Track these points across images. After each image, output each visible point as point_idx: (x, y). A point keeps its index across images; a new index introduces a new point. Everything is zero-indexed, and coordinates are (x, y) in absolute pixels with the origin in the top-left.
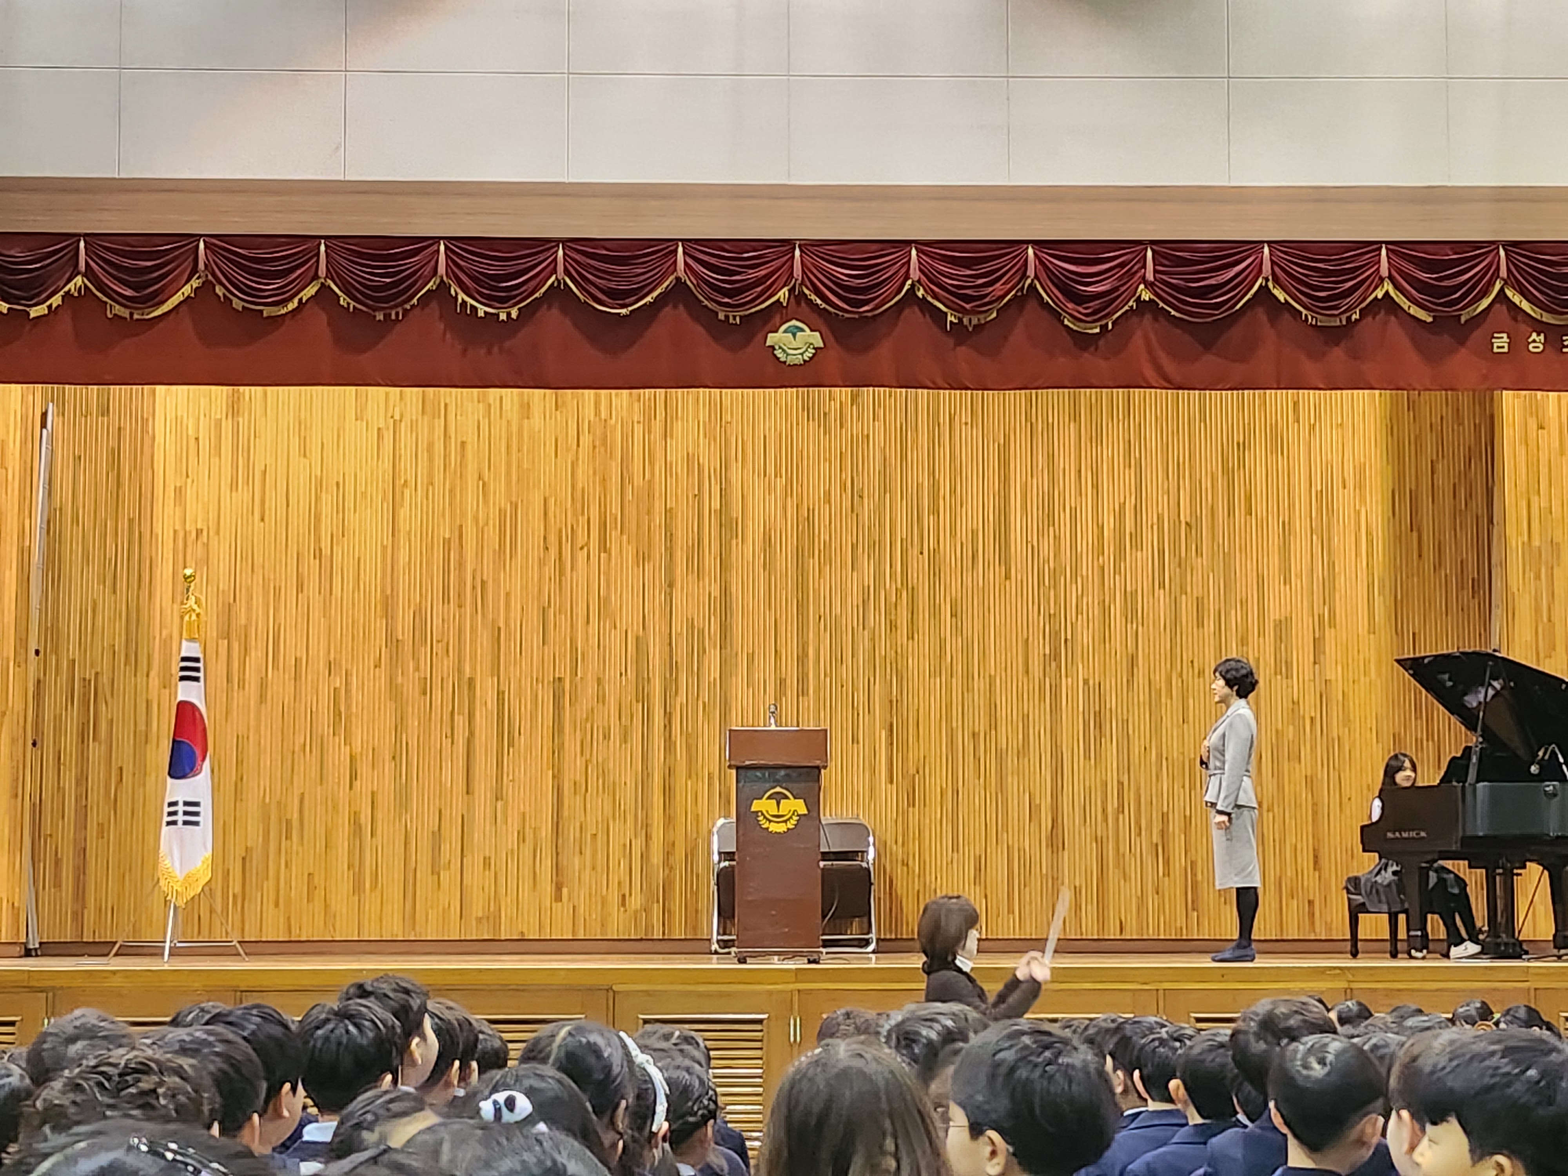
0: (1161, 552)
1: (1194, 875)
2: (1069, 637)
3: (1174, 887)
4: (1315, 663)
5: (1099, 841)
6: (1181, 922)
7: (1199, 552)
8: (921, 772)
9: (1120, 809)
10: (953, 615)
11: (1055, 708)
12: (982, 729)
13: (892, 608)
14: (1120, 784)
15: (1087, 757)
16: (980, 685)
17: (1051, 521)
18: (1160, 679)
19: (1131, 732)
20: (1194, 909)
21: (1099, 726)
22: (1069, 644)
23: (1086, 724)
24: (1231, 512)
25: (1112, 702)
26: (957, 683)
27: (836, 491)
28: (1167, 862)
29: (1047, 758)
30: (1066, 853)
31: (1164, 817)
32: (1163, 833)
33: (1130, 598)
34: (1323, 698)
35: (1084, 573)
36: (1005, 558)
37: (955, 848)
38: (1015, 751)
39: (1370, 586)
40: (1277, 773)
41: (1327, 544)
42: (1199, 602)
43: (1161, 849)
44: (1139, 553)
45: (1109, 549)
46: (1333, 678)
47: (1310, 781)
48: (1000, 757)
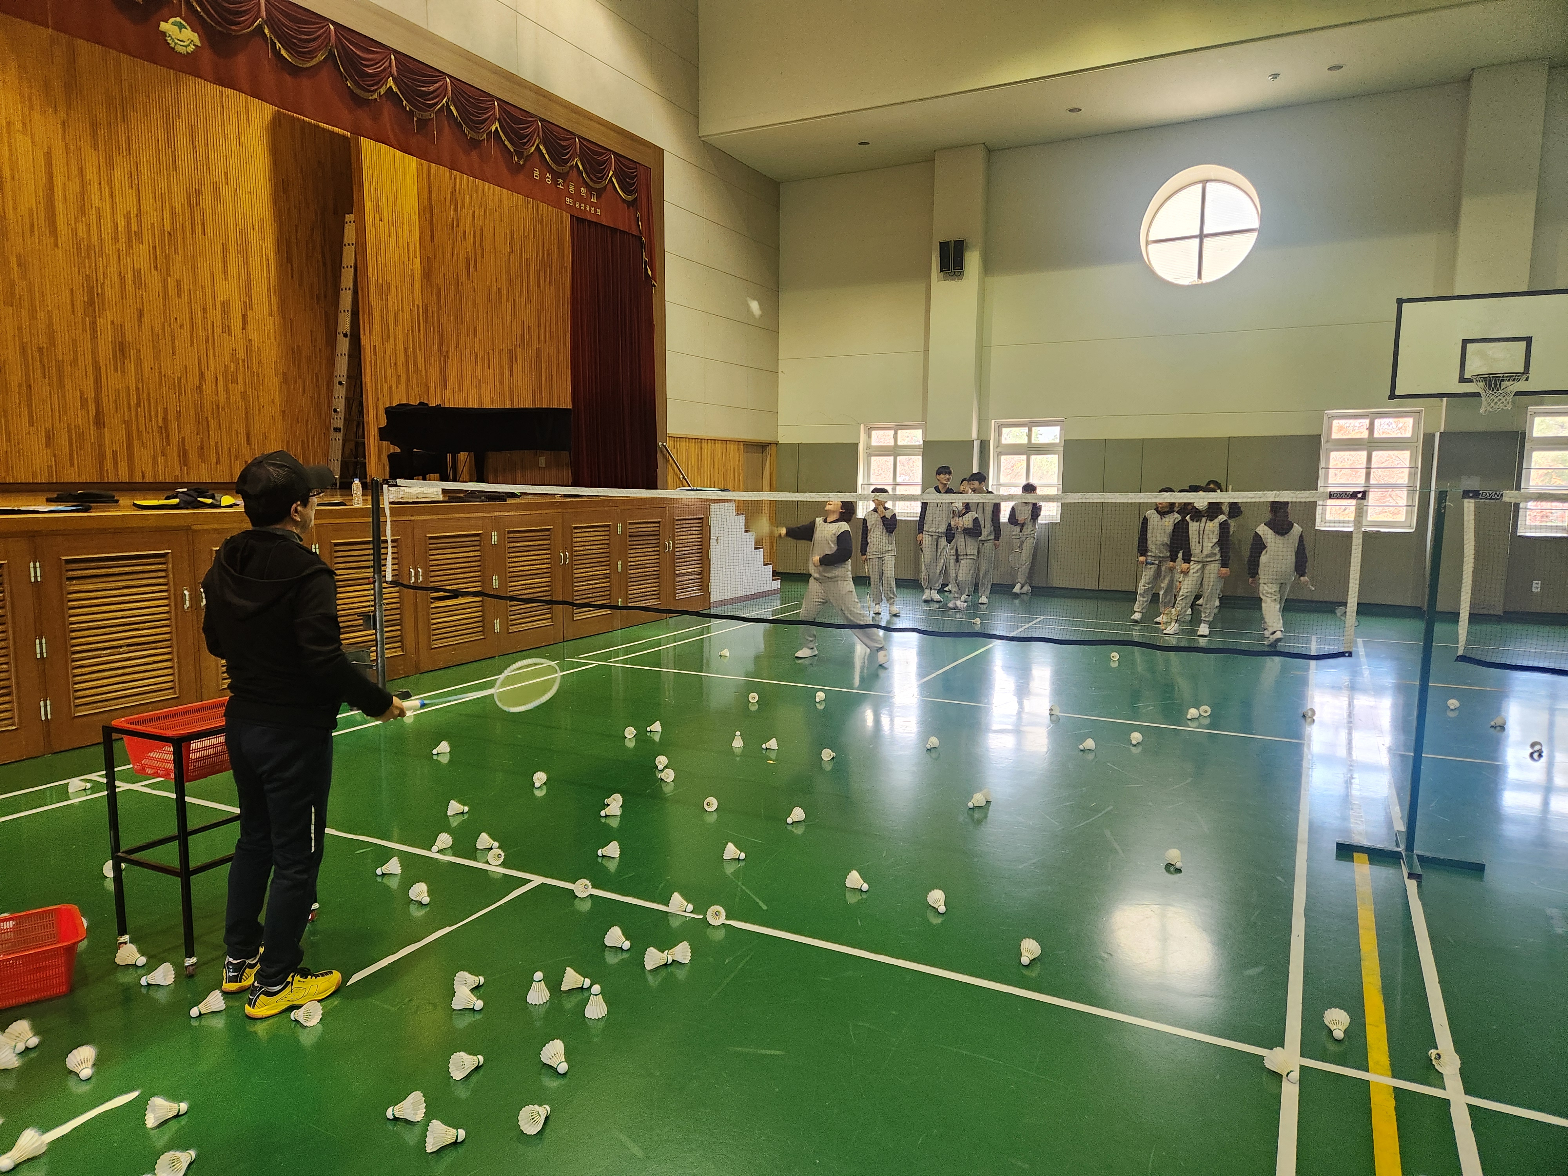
0: (155, 248)
1: (184, 445)
2: (100, 292)
3: (173, 452)
4: (243, 329)
5: (127, 424)
6: (177, 473)
7: (176, 252)
9: (138, 404)
11: (94, 337)
14: (138, 389)
15: (116, 368)
16: (41, 315)
17: (83, 213)
18: (157, 328)
19: (142, 359)
20: (186, 465)
21: (122, 351)
22: (100, 297)
23: (114, 350)
24: (193, 231)
25: (129, 337)
26: (24, 313)
28: (168, 438)
29: (90, 369)
30: (106, 429)
31: (166, 410)
32: (165, 419)
33: (137, 273)
34: (248, 349)
35: (107, 252)
36: (54, 232)
37: (31, 424)
38: (69, 364)
39: (269, 290)
40: (227, 390)
41: (246, 263)
42: (178, 284)
43: (164, 429)
44: (141, 246)
45: (123, 240)
46: (253, 339)
47: (244, 395)
48: (59, 365)
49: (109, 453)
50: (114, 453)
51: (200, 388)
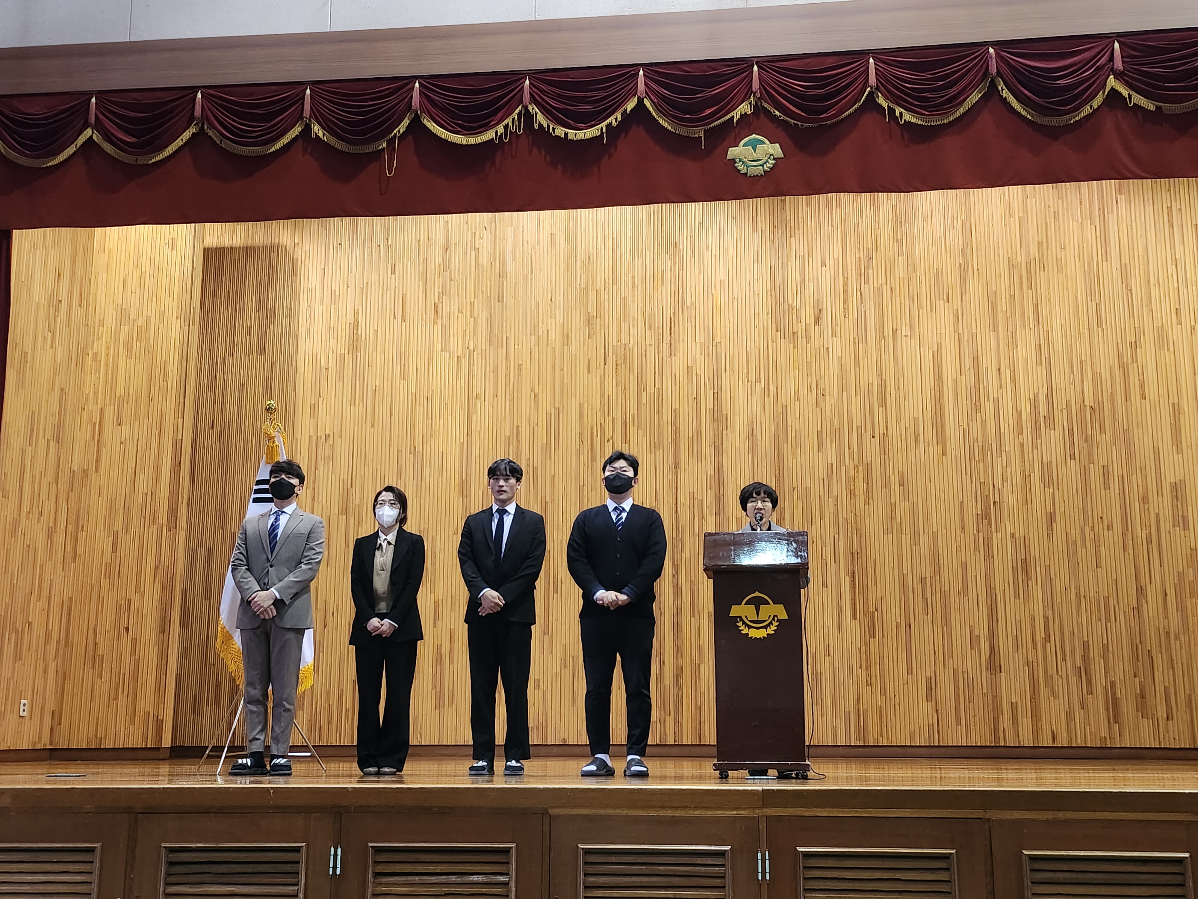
0: (1071, 431)
1: (1114, 694)
2: (997, 499)
3: (1098, 703)
5: (1030, 665)
6: (1105, 733)
7: (1103, 430)
8: (879, 610)
9: (1047, 638)
10: (902, 484)
11: (989, 556)
12: (928, 575)
13: (851, 481)
14: (1046, 618)
15: (1017, 596)
16: (924, 539)
17: (978, 409)
18: (1075, 531)
19: (1053, 576)
20: (1115, 722)
22: (997, 505)
23: (1015, 570)
24: (1127, 397)
25: (1035, 551)
27: (804, 391)
28: (1089, 682)
29: (983, 598)
30: (1003, 675)
31: (1086, 646)
32: (1085, 658)
33: (1047, 468)
35: (1007, 449)
36: (941, 439)
37: (910, 671)
38: (956, 593)
40: (1182, 608)
42: (1105, 469)
43: (1084, 671)
44: (1052, 432)
45: (1028, 430)
48: (945, 597)
49: (1006, 707)
50: (1013, 706)
51: (1138, 609)
